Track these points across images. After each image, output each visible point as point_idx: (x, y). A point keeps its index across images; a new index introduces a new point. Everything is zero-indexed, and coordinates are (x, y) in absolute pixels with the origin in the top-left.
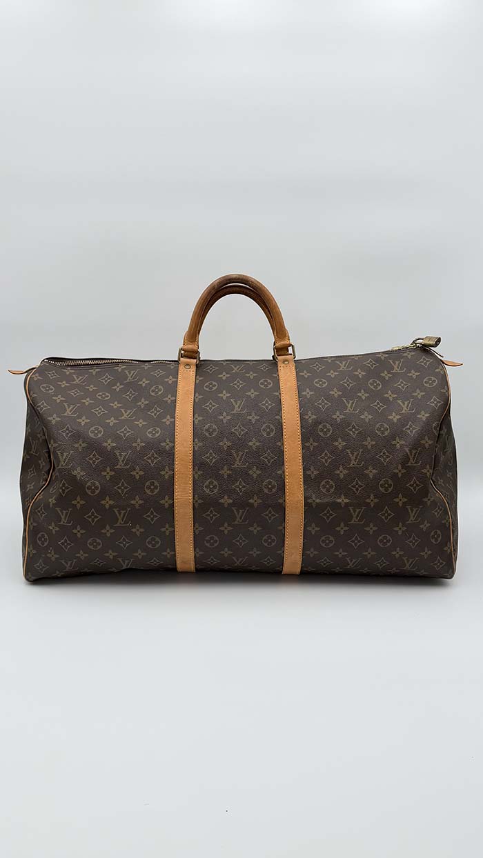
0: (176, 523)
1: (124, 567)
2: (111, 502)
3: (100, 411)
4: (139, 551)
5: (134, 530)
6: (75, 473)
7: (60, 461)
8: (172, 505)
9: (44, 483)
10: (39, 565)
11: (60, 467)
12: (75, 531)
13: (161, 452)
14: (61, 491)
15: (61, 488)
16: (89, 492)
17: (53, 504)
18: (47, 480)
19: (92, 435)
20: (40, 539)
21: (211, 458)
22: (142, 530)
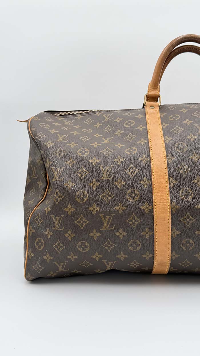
0: (155, 227)
1: (108, 268)
2: (98, 209)
3: (85, 139)
4: (122, 253)
5: (117, 234)
6: (66, 184)
7: (54, 175)
8: (152, 211)
9: (41, 198)
10: (37, 267)
11: (54, 180)
12: (67, 235)
13: (140, 166)
14: (55, 200)
15: (55, 197)
16: (78, 200)
17: (48, 211)
18: (43, 196)
19: (80, 154)
20: (37, 243)
21: (184, 169)
22: (125, 234)
